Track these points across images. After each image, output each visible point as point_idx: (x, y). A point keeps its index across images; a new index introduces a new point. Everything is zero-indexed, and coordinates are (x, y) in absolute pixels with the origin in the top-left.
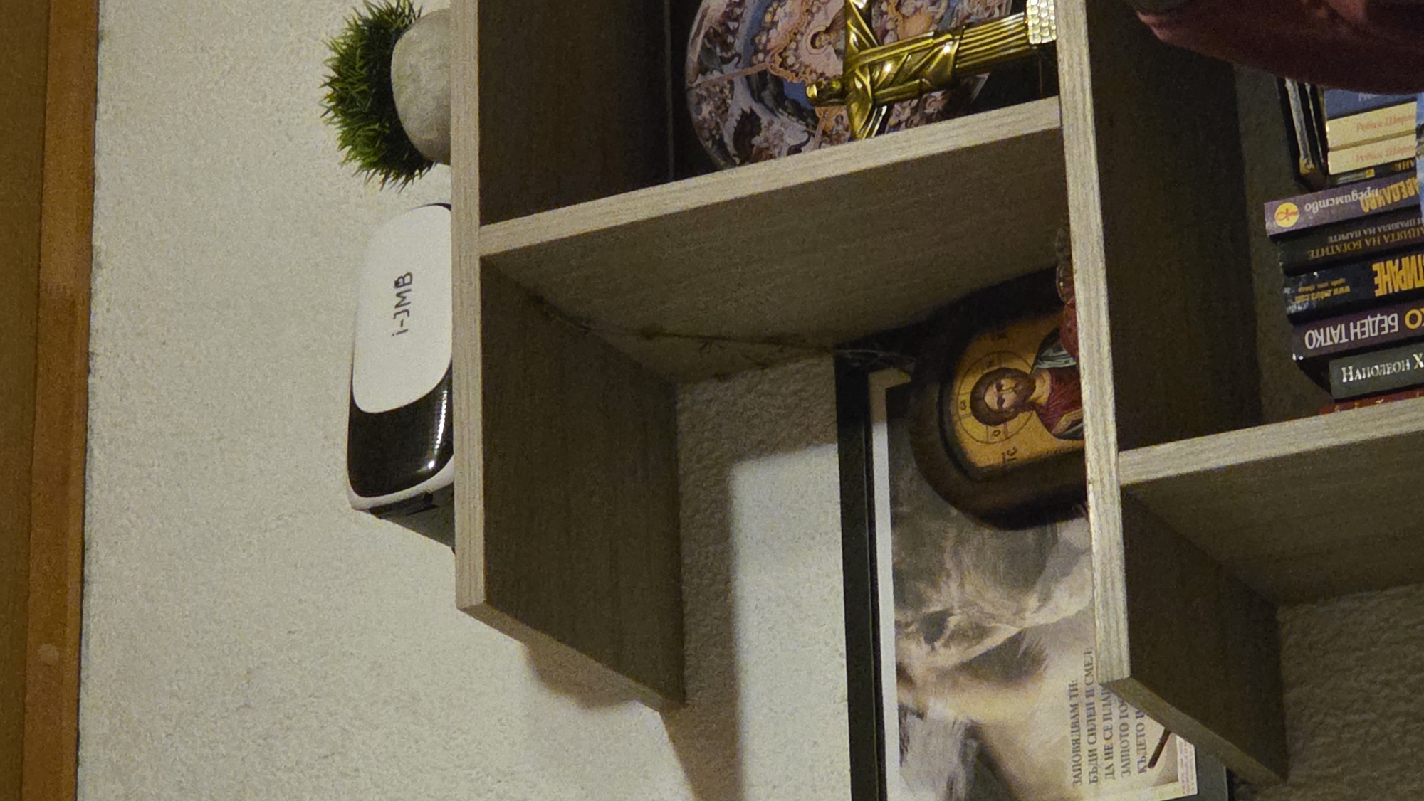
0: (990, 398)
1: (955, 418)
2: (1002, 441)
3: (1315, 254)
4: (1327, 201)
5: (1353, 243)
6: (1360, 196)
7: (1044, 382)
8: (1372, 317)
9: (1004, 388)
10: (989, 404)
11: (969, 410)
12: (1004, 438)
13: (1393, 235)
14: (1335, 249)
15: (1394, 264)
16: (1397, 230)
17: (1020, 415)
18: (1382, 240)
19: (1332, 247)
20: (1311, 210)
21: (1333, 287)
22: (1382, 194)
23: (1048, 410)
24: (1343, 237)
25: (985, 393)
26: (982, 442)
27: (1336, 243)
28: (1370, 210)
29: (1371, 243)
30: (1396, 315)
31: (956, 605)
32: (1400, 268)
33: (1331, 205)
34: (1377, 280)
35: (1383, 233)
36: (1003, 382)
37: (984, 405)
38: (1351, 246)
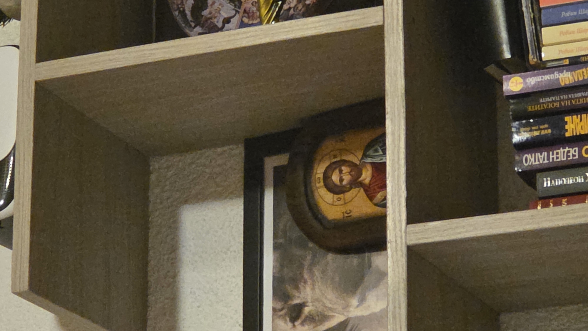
0: (335, 178)
1: (315, 188)
2: (342, 205)
3: (531, 108)
4: (540, 77)
5: (554, 103)
6: (559, 75)
7: (368, 170)
8: (563, 149)
9: (343, 172)
10: (334, 180)
11: (322, 184)
12: (343, 203)
13: (577, 100)
14: (543, 107)
15: (577, 118)
16: (580, 98)
17: (353, 189)
18: (571, 102)
19: (542, 105)
20: (531, 82)
21: (541, 130)
22: (573, 76)
23: (369, 187)
24: (548, 99)
25: (332, 175)
26: (329, 204)
27: (543, 103)
28: (565, 84)
29: (565, 104)
30: (577, 149)
31: (309, 301)
32: (581, 120)
33: (542, 80)
34: (567, 127)
35: (572, 99)
36: (343, 168)
37: (331, 181)
38: (553, 105)
